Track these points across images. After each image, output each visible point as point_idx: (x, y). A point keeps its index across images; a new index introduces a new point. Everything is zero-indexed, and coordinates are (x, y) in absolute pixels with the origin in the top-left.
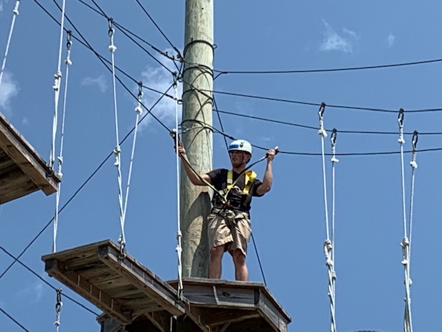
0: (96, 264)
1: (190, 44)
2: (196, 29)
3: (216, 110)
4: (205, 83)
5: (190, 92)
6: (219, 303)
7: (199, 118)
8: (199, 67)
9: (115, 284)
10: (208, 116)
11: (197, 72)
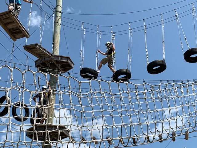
0: (35, 48)
1: (57, 6)
2: (58, 3)
3: (61, 21)
4: (60, 15)
5: (56, 16)
6: (60, 60)
7: (58, 22)
8: (59, 11)
9: (39, 52)
10: (60, 21)
11: (58, 12)
